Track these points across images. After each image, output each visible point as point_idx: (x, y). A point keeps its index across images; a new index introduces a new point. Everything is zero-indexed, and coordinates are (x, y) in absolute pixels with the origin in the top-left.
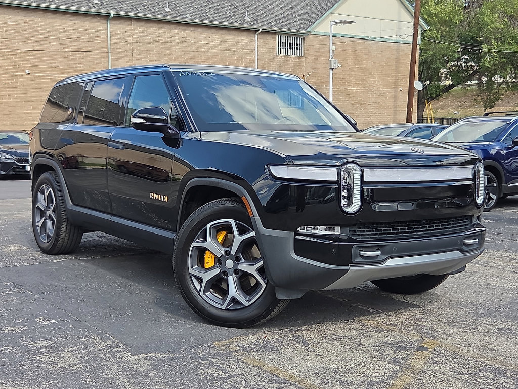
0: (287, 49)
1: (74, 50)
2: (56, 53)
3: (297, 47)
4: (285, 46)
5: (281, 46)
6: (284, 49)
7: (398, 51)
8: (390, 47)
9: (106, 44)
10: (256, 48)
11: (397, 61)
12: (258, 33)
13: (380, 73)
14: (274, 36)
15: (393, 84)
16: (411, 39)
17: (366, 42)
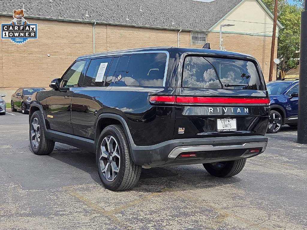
0: (197, 41)
1: (74, 43)
2: (64, 45)
3: (203, 40)
4: (196, 39)
5: (193, 39)
6: (195, 41)
7: (264, 41)
8: (259, 39)
9: (92, 39)
10: (179, 40)
11: (264, 46)
12: (180, 32)
13: (253, 54)
14: (189, 33)
15: (261, 61)
16: (272, 34)
17: (245, 36)
